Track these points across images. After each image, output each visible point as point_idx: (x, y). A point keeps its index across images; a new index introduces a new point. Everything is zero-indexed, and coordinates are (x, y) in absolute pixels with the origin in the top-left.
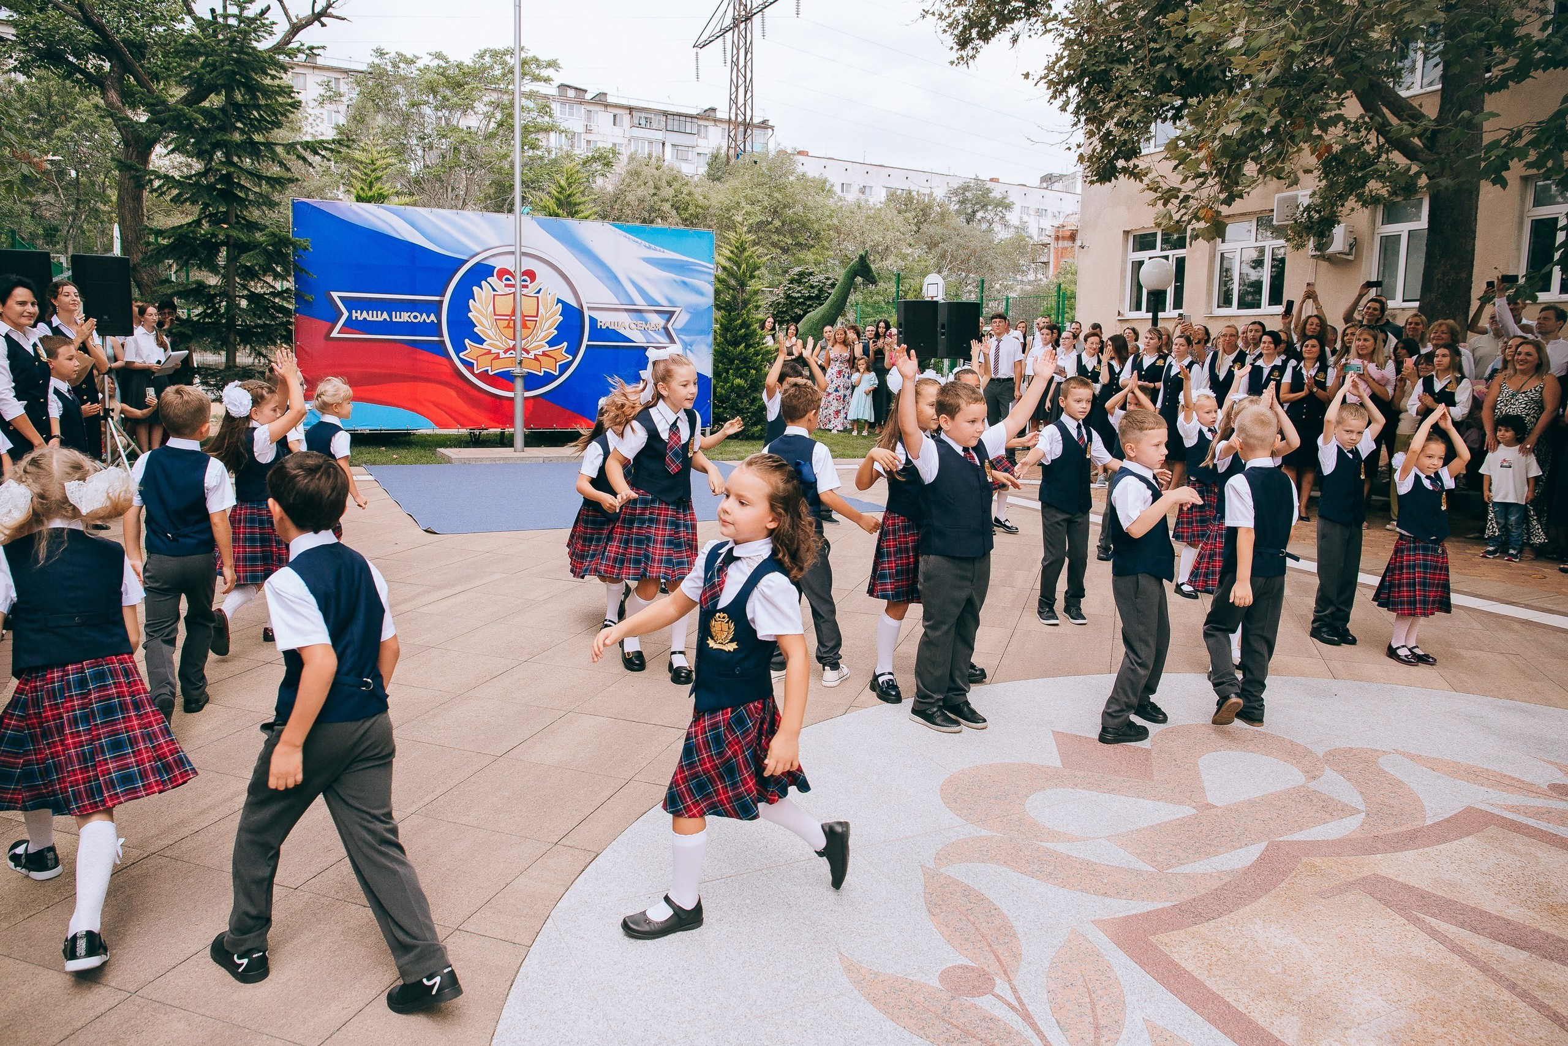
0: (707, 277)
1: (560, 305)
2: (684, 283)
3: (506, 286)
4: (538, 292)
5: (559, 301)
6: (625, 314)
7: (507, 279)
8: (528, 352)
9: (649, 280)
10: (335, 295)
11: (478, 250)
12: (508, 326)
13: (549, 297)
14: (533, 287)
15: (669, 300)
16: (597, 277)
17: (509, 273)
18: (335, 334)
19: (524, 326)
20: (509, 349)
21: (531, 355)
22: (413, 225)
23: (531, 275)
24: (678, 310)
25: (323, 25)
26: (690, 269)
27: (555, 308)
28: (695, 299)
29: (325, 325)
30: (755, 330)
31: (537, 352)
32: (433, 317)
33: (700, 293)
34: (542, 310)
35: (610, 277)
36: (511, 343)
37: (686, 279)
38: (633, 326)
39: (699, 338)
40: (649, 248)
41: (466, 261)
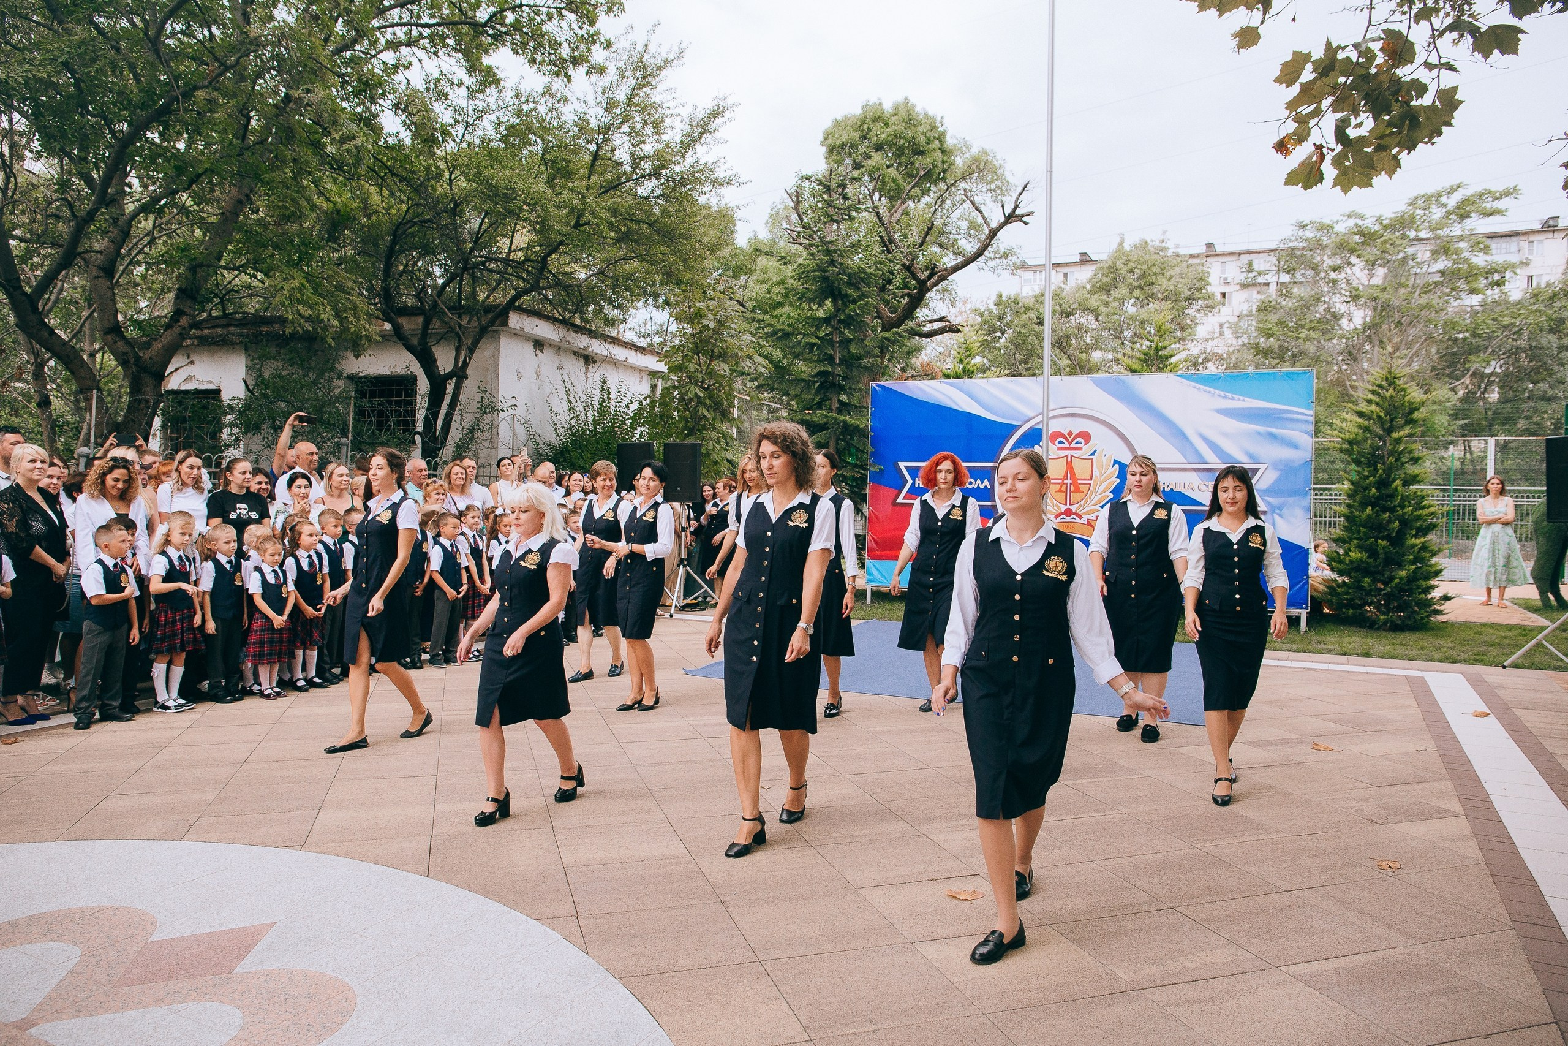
0: (1304, 427)
1: (1117, 466)
2: (1272, 436)
3: (1059, 449)
4: (1093, 454)
5: (1116, 462)
6: (1194, 474)
7: (1061, 442)
8: (1080, 517)
9: (1225, 434)
10: (902, 465)
11: (1032, 415)
12: (1060, 490)
13: (1105, 459)
14: (1087, 449)
15: (1251, 456)
16: (1161, 435)
17: (1063, 436)
18: (900, 500)
19: (1077, 490)
20: (1060, 514)
21: (1084, 520)
22: (971, 396)
23: (1086, 436)
24: (1262, 467)
25: (1026, 224)
26: (1282, 418)
27: (1111, 470)
28: (1286, 453)
29: (890, 492)
30: (1396, 488)
31: (1090, 517)
32: (986, 483)
33: (1295, 446)
34: (1096, 473)
35: (1177, 435)
36: (1063, 508)
37: (1274, 430)
38: (1203, 487)
39: (1291, 500)
40: (1225, 397)
41: (1019, 427)
